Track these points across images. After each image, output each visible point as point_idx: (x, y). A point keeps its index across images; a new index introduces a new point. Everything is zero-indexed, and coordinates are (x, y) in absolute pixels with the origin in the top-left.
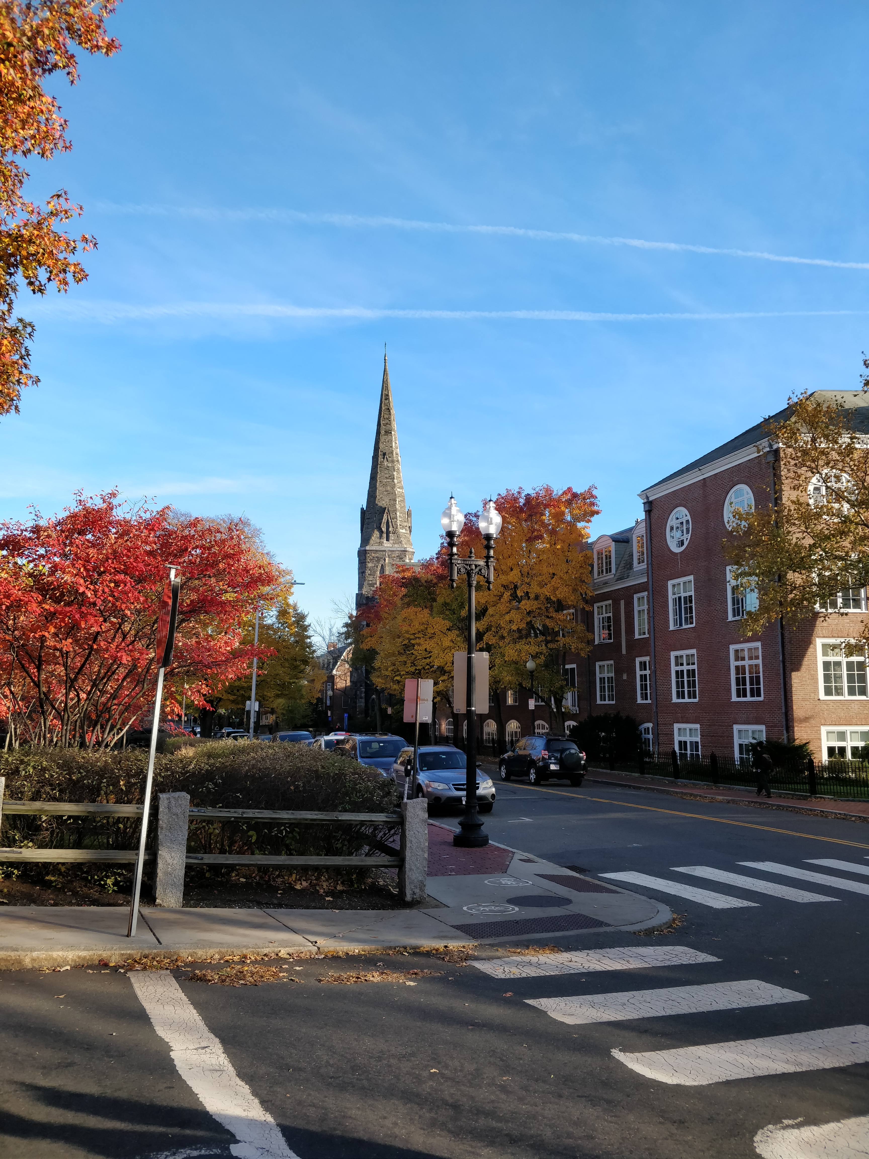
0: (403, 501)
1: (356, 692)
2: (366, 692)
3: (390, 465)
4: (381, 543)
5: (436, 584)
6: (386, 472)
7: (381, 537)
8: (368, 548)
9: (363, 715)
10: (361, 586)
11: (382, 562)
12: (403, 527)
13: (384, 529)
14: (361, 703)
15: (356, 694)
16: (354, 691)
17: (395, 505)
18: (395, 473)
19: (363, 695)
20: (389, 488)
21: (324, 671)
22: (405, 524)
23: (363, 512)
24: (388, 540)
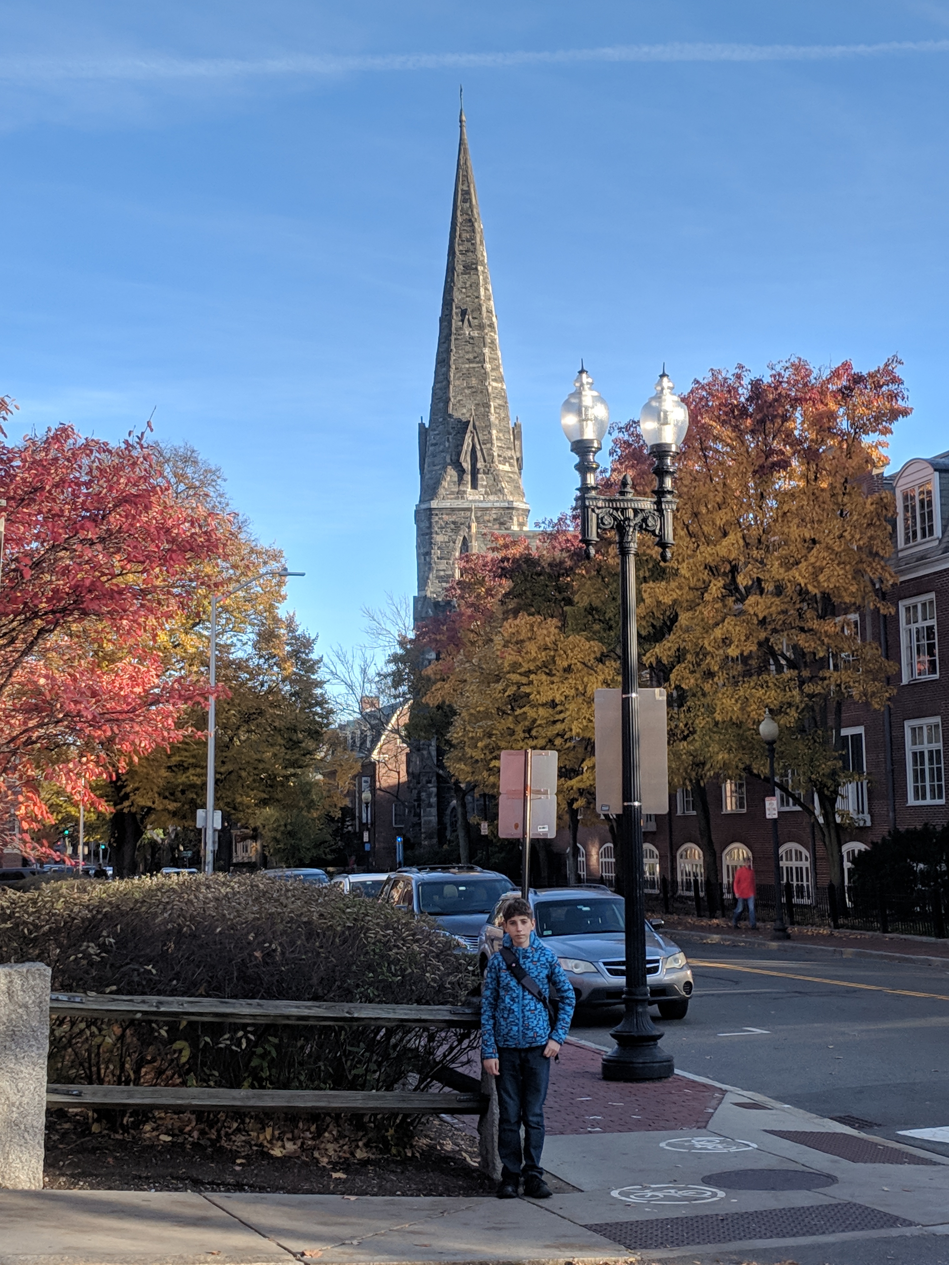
0: (504, 406)
1: (419, 793)
2: (438, 795)
3: (475, 334)
4: (461, 494)
5: (571, 569)
6: (468, 348)
7: (460, 480)
8: (434, 504)
9: (435, 841)
10: (422, 583)
11: (463, 532)
12: (505, 460)
13: (467, 465)
14: (430, 817)
15: (419, 799)
16: (415, 792)
17: (486, 415)
18: (486, 351)
19: (434, 800)
20: (474, 382)
21: (356, 754)
22: (509, 453)
23: (423, 432)
24: (474, 486)
